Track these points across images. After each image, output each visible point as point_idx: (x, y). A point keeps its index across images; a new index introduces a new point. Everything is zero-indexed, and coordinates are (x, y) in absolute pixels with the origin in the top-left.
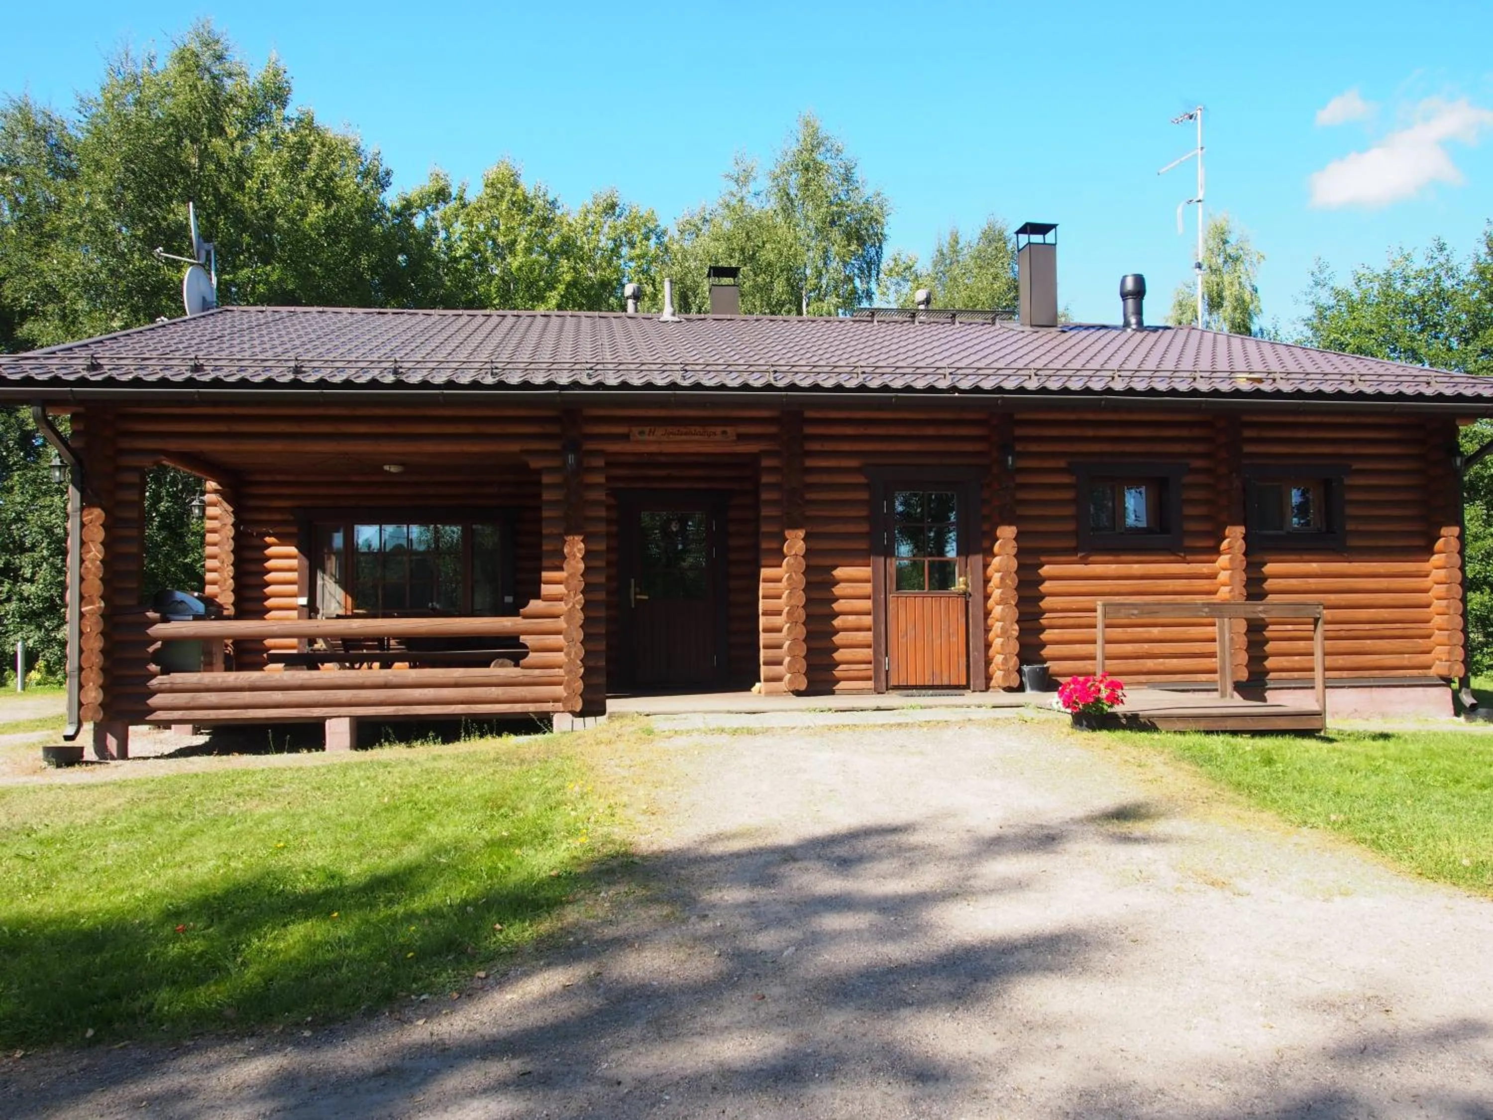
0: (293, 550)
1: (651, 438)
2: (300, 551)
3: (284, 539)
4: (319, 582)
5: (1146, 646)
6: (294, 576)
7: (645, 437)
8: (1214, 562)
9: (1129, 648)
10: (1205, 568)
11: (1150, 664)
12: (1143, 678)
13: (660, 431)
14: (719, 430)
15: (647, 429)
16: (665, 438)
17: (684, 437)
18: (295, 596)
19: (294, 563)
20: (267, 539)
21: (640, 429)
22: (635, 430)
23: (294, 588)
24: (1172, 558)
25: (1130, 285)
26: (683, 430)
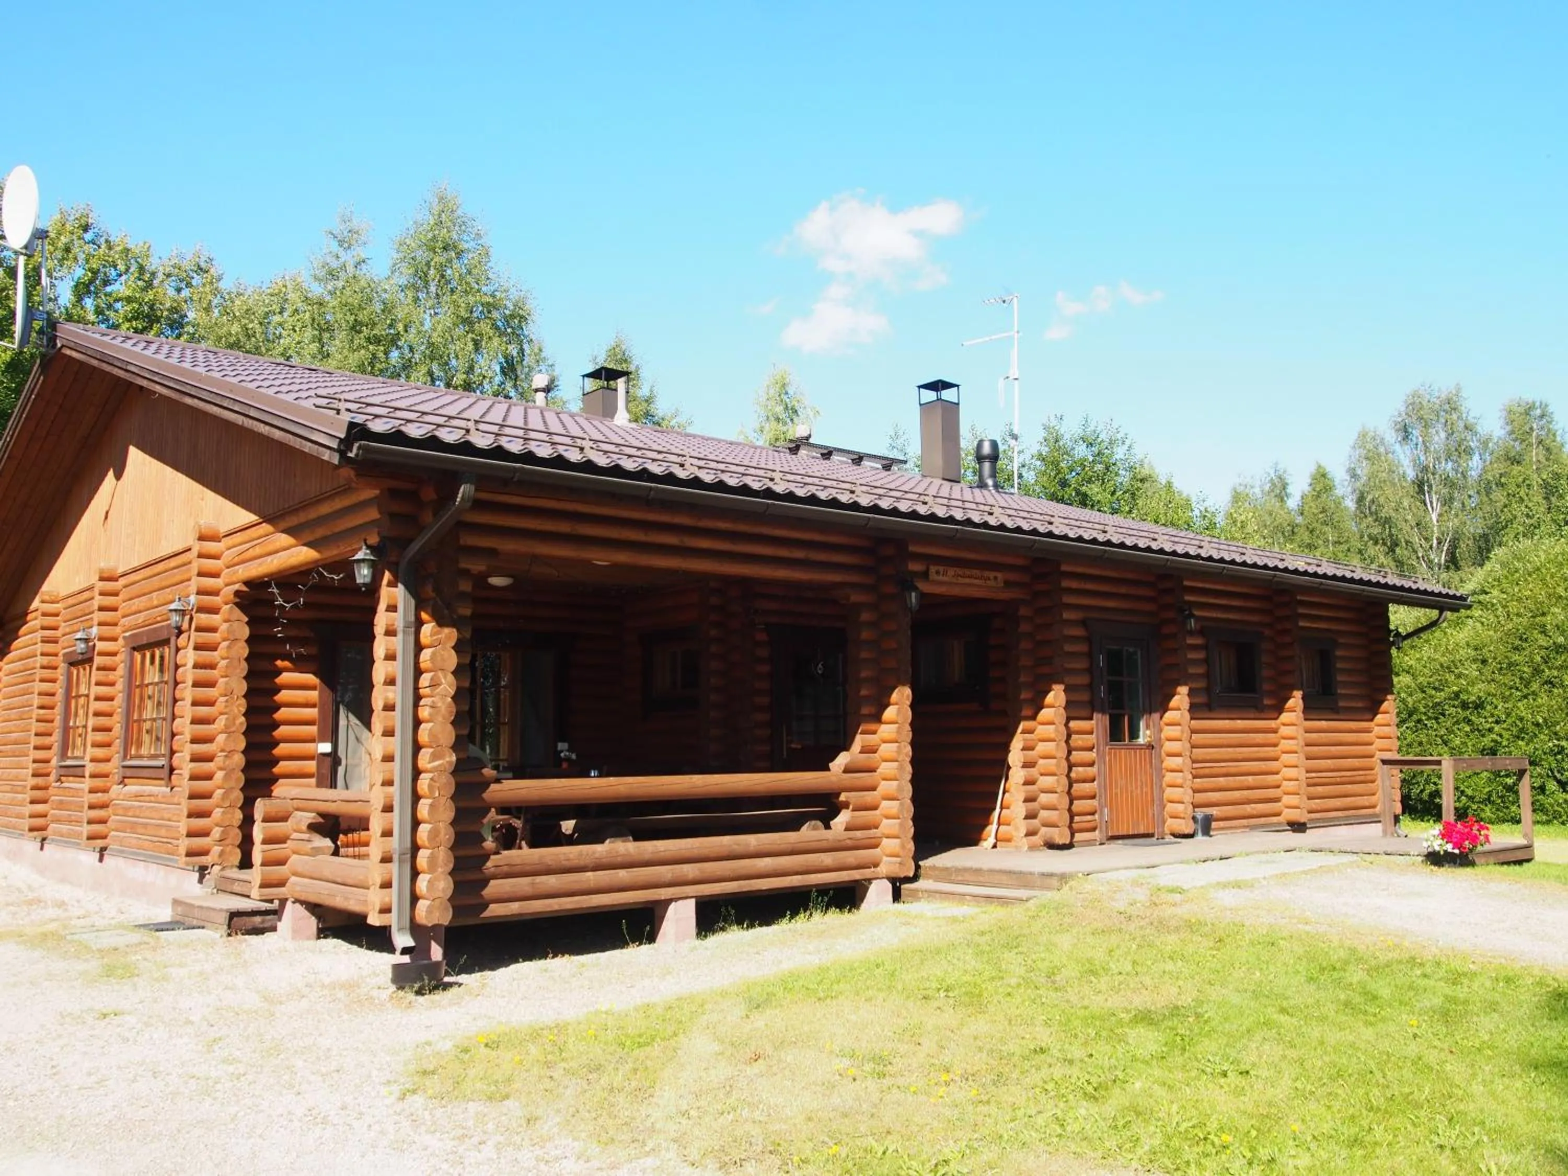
0: (310, 678)
1: (945, 579)
2: (322, 679)
3: (300, 664)
4: (342, 722)
5: (1245, 792)
6: (313, 713)
7: (941, 578)
8: (1276, 719)
9: (1237, 795)
10: (1272, 724)
11: (1249, 809)
12: (1244, 822)
13: (951, 572)
14: (992, 575)
15: (941, 569)
16: (954, 580)
17: (967, 581)
18: (312, 741)
19: (314, 695)
20: (279, 663)
21: (936, 568)
22: (933, 569)
23: (314, 729)
24: (1257, 715)
25: (987, 449)
26: (968, 572)
